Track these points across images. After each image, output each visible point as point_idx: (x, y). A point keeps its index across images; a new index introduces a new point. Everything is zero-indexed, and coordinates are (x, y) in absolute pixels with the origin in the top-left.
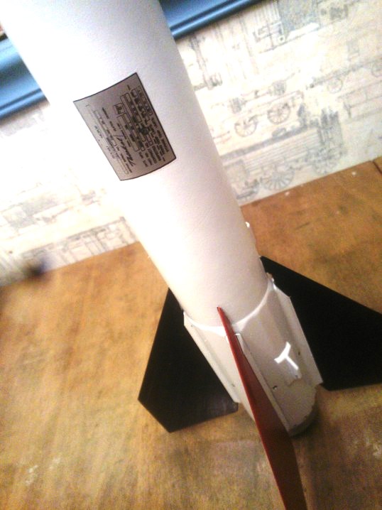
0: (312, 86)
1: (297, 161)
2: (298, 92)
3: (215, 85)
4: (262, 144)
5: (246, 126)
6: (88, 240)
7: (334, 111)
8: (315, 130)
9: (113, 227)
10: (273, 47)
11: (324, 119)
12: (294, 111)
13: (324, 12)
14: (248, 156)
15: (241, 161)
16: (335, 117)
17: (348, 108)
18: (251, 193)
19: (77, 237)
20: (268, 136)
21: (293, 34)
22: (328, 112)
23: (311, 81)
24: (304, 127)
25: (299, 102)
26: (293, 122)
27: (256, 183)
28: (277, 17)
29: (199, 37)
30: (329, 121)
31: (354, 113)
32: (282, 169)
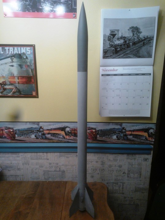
0: (62, 165)
1: (57, 176)
2: (60, 165)
3: (48, 160)
4: (52, 171)
5: (51, 167)
6: (14, 177)
8: (61, 172)
9: (20, 176)
10: (58, 158)
11: (63, 171)
14: (50, 172)
15: (48, 173)
16: (65, 171)
17: (67, 171)
18: (48, 179)
19: (12, 176)
20: (54, 170)
21: (61, 157)
24: (60, 171)
25: (60, 167)
26: (58, 170)
27: (49, 177)
30: (64, 172)
32: (54, 176)
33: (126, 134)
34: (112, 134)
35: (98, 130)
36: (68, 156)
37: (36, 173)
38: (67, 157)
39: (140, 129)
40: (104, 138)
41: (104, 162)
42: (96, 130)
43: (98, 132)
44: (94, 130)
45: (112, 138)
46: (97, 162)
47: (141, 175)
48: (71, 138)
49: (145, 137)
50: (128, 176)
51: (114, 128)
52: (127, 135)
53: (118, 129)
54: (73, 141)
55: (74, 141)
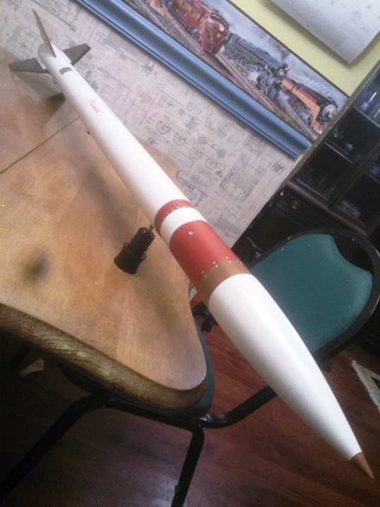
0: (99, 69)
2: (94, 65)
3: (72, 29)
7: (99, 85)
10: (99, 42)
12: (87, 70)
13: (120, 51)
21: (107, 46)
22: (96, 83)
23: (99, 66)
25: (91, 68)
28: (107, 35)
29: (82, 11)
31: (102, 94)
33: (281, 83)
34: (255, 63)
35: (232, 34)
36: (126, 53)
37: (24, 46)
38: (122, 56)
39: (313, 91)
40: (230, 63)
41: (195, 123)
42: (227, 29)
43: (229, 39)
44: (225, 26)
45: (247, 75)
46: (181, 112)
47: (248, 195)
48: (159, 10)
49: (312, 115)
50: (224, 184)
51: (267, 53)
52: (281, 88)
53: (273, 60)
54: (161, 21)
55: (161, 25)
